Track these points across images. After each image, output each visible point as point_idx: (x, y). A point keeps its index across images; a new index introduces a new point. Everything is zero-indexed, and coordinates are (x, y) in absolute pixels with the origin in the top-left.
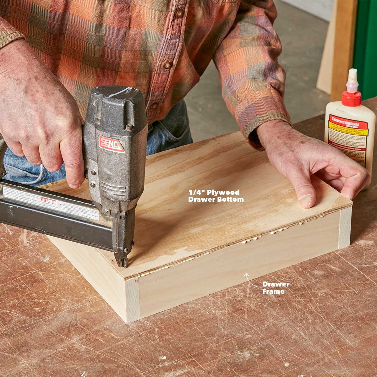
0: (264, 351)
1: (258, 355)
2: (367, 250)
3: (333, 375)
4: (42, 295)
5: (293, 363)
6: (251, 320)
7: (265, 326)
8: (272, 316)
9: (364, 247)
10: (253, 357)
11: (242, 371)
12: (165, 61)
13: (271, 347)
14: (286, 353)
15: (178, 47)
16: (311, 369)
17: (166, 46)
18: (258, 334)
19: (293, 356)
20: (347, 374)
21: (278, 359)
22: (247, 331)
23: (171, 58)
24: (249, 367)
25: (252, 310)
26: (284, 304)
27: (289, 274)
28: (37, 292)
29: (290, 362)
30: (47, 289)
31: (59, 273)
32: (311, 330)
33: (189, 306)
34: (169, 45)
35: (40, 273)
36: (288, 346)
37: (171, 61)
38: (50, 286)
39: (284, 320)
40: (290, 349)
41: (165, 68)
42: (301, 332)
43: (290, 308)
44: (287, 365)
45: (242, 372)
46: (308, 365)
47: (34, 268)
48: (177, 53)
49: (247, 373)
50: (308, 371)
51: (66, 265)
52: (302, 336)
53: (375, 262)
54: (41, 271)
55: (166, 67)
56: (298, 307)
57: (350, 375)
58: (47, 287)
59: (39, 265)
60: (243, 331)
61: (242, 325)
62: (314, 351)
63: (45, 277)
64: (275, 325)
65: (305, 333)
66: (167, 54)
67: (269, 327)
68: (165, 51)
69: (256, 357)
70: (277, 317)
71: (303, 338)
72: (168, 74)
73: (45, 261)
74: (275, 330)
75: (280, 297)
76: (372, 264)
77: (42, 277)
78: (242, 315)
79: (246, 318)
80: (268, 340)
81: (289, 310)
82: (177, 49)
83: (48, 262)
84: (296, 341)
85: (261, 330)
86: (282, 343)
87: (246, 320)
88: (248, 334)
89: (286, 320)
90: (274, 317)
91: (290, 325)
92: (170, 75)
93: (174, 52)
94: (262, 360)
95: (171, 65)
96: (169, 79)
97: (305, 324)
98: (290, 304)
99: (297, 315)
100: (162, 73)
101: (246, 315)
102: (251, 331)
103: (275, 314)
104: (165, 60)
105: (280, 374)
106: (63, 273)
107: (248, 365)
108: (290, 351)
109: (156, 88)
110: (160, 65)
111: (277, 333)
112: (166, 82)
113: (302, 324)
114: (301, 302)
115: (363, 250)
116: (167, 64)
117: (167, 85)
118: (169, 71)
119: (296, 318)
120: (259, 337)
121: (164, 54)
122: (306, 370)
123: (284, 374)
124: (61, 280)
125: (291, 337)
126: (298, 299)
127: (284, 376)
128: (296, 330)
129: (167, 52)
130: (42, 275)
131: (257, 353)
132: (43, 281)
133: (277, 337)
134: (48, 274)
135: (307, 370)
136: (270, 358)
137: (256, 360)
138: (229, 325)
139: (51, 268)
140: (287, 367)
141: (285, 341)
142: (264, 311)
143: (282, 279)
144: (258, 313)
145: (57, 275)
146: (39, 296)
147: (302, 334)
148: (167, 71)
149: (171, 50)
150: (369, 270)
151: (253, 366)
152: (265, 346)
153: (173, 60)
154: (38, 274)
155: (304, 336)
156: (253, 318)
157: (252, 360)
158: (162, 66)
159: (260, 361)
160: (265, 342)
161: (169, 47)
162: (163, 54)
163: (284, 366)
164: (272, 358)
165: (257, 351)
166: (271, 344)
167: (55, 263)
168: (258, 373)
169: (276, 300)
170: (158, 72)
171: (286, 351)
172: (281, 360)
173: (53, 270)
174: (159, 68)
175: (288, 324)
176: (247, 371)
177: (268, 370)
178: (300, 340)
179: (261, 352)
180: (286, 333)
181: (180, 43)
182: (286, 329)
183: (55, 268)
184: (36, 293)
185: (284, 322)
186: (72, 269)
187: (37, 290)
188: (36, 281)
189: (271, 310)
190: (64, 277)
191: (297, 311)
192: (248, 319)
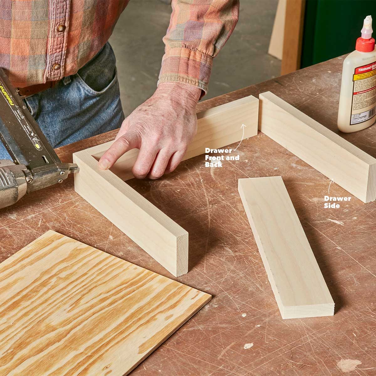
0: (222, 302)
1: (216, 306)
2: (320, 207)
3: (288, 325)
4: (10, 249)
5: (250, 314)
6: (210, 274)
7: (223, 279)
8: (229, 270)
9: (317, 204)
10: (212, 308)
11: (201, 321)
12: (57, 25)
13: (229, 299)
14: (244, 304)
15: (67, 10)
16: (267, 320)
17: (55, 10)
18: (217, 286)
19: (250, 307)
20: (301, 324)
21: (236, 309)
22: (206, 283)
23: (63, 21)
24: (208, 318)
25: (210, 264)
26: (241, 258)
27: (245, 230)
28: (5, 246)
29: (247, 313)
30: (14, 244)
31: (26, 229)
32: (266, 283)
33: (151, 260)
34: (57, 9)
35: (8, 229)
36: (245, 297)
37: (63, 24)
38: (17, 241)
39: (241, 273)
40: (247, 301)
41: (59, 32)
42: (257, 285)
43: (246, 261)
44: (244, 315)
45: (201, 323)
46: (265, 315)
47: (2, 224)
48: (67, 14)
49: (206, 323)
50: (264, 322)
51: (33, 221)
52: (259, 288)
53: (328, 218)
54: (9, 227)
55: (59, 30)
56: (255, 261)
57: (304, 324)
58: (15, 242)
59: (6, 222)
60: (202, 284)
61: (201, 278)
62: (270, 303)
63: (12, 233)
64: (232, 277)
65: (261, 286)
66: (58, 18)
67: (226, 280)
68: (55, 15)
69: (215, 308)
70: (234, 271)
71: (259, 290)
72: (62, 37)
73: (12, 217)
74: (233, 283)
75: (237, 251)
76: (325, 220)
77: (10, 233)
78: (201, 269)
79: (205, 271)
80: (226, 292)
81: (246, 264)
82: (66, 11)
83: (15, 219)
84: (252, 293)
85: (219, 283)
86: (239, 295)
87: (205, 274)
88: (207, 287)
89: (243, 273)
90: (232, 270)
91: (247, 278)
92: (65, 37)
93: (63, 14)
94: (221, 311)
95: (64, 27)
96: (64, 41)
97: (261, 277)
98: (247, 258)
99: (253, 269)
100: (56, 36)
101: (205, 269)
102: (209, 283)
103: (232, 268)
104: (57, 23)
105: (237, 324)
106: (30, 229)
107: (207, 316)
108: (247, 303)
109: (53, 50)
110: (53, 30)
111: (235, 285)
112: (63, 44)
113: (259, 276)
114: (257, 256)
115: (316, 207)
116: (60, 28)
117: (64, 46)
118: (63, 34)
119: (253, 272)
120: (217, 289)
121: (55, 18)
122: (262, 321)
123: (242, 324)
124: (28, 235)
125: (248, 290)
126: (254, 254)
127: (241, 326)
128: (253, 283)
129: (57, 15)
130: (9, 231)
131: (215, 305)
132: (11, 236)
133: (234, 290)
134: (16, 230)
135: (264, 320)
136: (229, 309)
137: (215, 311)
138: (189, 278)
139: (18, 225)
140: (244, 318)
141: (242, 293)
142: (222, 265)
143: (239, 234)
144: (216, 267)
145: (24, 231)
146: (7, 251)
147: (258, 286)
148: (61, 34)
149: (60, 13)
150: (322, 226)
151: (212, 317)
152: (224, 298)
153: (65, 22)
154: (6, 230)
155: (260, 288)
156: (212, 272)
157: (211, 311)
158: (56, 30)
159: (219, 312)
160: (224, 294)
161: (58, 10)
162: (53, 19)
163: (241, 317)
164: (230, 309)
165: (215, 303)
166: (228, 295)
167: (22, 220)
168: (217, 324)
169: (233, 254)
170: (53, 36)
171: (244, 303)
172: (238, 311)
173: (20, 226)
174: (53, 33)
175: (245, 277)
176: (206, 321)
177: (226, 320)
178: (256, 292)
179: (220, 303)
180: (243, 286)
181: (68, 6)
182: (243, 282)
183: (22, 224)
184: (4, 248)
185: (241, 275)
186: (38, 225)
187: (5, 245)
188: (4, 236)
189: (229, 264)
190: (31, 232)
191: (254, 265)
192: (207, 272)
